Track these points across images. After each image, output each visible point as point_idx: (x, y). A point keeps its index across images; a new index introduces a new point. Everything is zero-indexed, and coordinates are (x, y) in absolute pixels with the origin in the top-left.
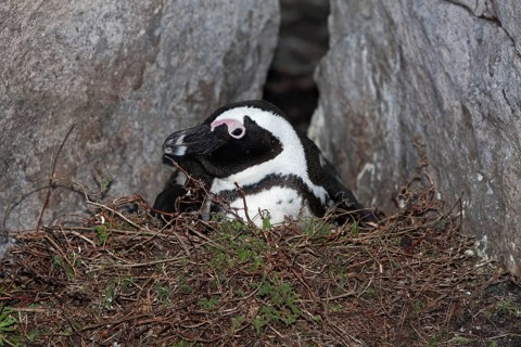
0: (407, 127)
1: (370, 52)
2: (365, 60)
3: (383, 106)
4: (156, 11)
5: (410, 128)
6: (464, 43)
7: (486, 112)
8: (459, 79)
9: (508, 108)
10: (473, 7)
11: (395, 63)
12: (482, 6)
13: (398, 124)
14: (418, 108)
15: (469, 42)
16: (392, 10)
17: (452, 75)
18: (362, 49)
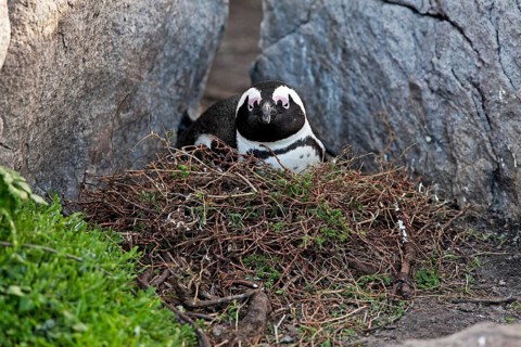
0: (350, 104)
1: (309, 48)
2: (304, 55)
3: (321, 91)
4: (168, 10)
5: (354, 106)
6: (410, 35)
7: (436, 88)
8: (408, 63)
9: (457, 82)
10: (418, 6)
11: (336, 56)
12: (427, 6)
13: (339, 104)
14: (362, 89)
15: (414, 35)
16: (336, 13)
17: (400, 60)
18: (301, 46)
